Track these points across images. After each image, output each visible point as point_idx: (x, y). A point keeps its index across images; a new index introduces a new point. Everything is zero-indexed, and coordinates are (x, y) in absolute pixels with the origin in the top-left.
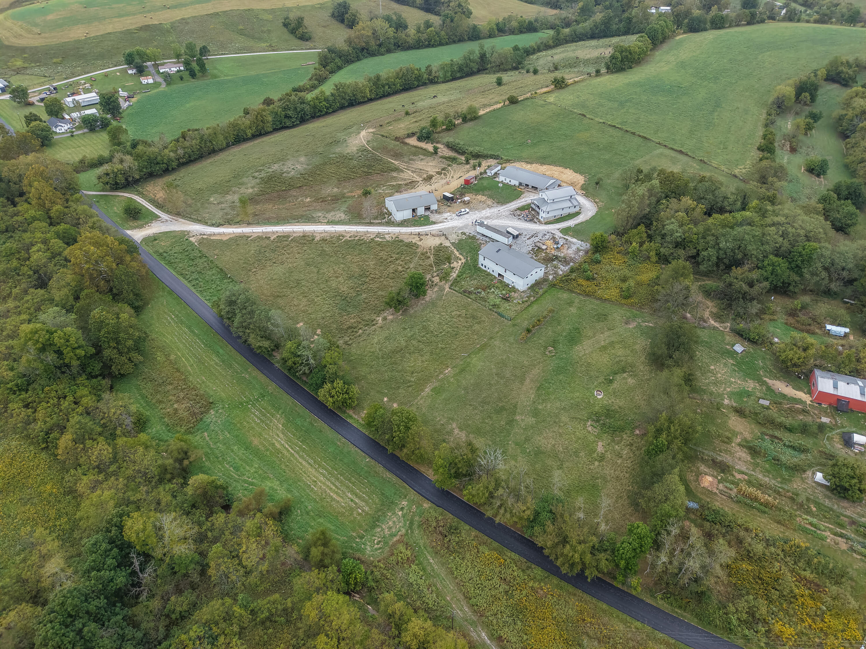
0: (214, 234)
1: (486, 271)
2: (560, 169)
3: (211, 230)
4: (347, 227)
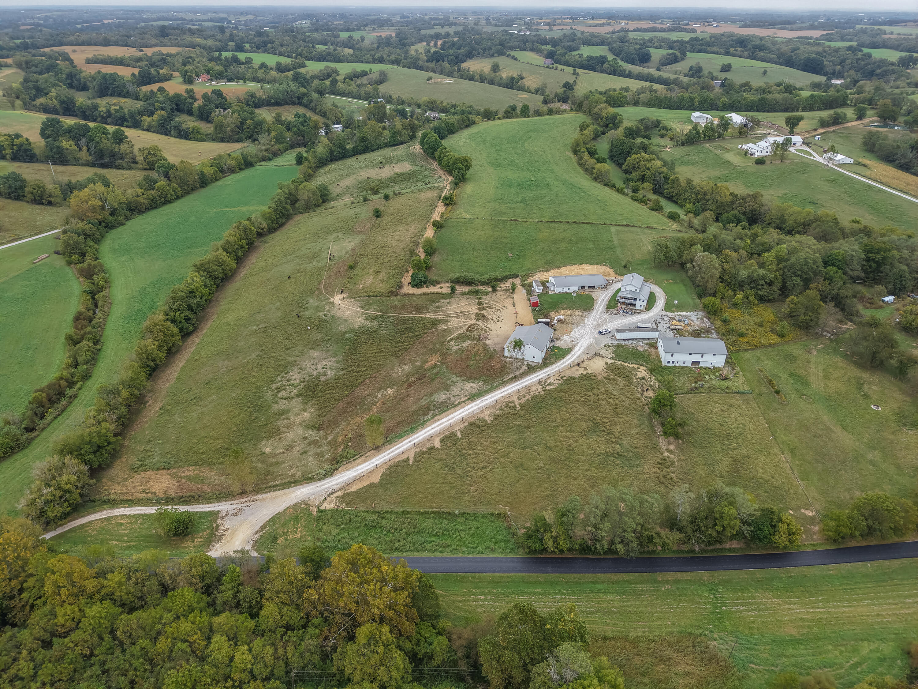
0: (349, 484)
1: (675, 366)
2: (577, 266)
3: (334, 483)
4: (497, 393)
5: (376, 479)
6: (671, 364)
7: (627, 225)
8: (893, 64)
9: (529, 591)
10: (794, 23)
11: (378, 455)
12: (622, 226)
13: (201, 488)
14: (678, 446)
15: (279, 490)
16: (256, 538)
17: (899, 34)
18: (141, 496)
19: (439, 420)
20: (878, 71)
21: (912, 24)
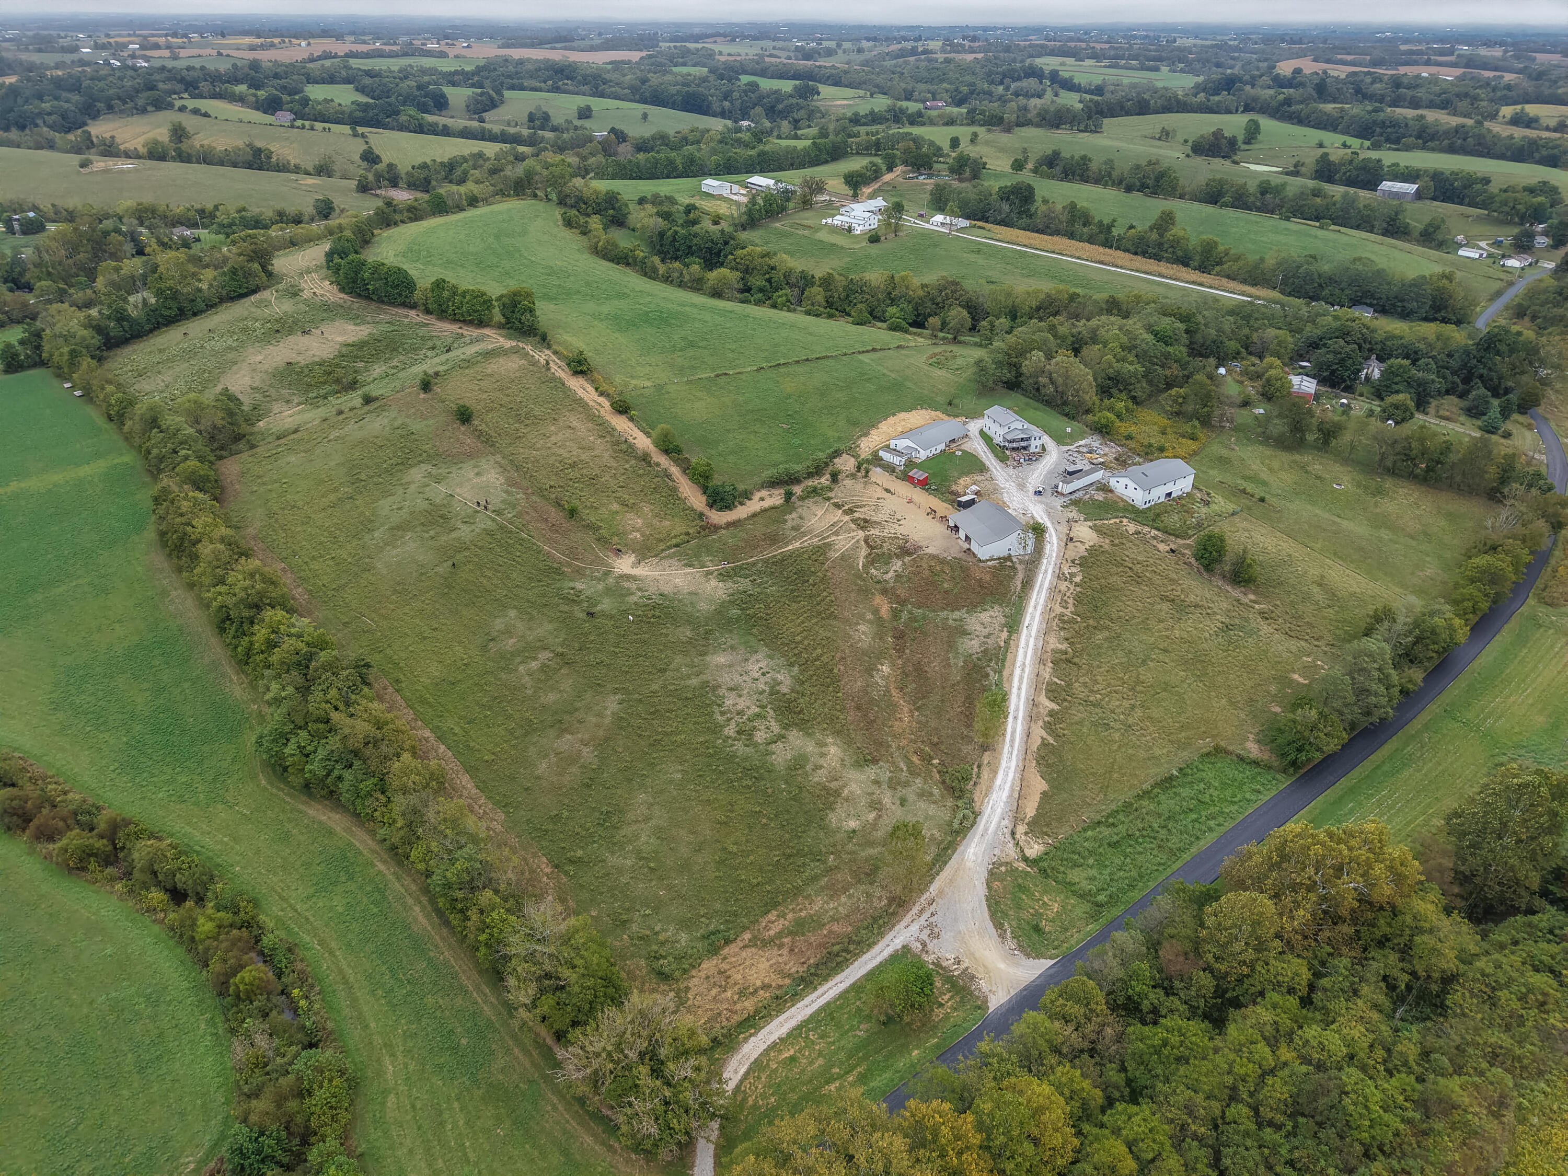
0: (1017, 810)
1: (1152, 506)
3: (995, 820)
4: (1030, 609)
5: (1039, 785)
6: (1148, 505)
7: (874, 350)
8: (791, 96)
9: (1346, 810)
10: (572, 40)
11: (1001, 754)
12: (868, 351)
13: (830, 932)
14: (1255, 593)
15: (941, 869)
16: (1011, 944)
17: (729, 55)
18: (749, 1005)
19: (1011, 675)
20: (780, 107)
21: (722, 39)
